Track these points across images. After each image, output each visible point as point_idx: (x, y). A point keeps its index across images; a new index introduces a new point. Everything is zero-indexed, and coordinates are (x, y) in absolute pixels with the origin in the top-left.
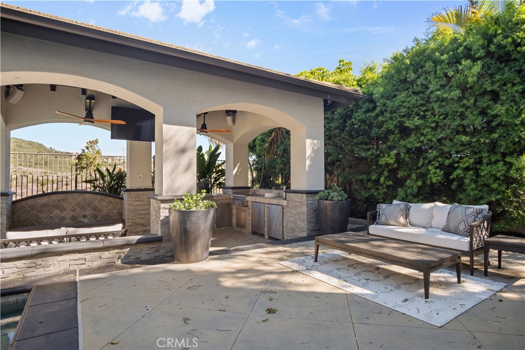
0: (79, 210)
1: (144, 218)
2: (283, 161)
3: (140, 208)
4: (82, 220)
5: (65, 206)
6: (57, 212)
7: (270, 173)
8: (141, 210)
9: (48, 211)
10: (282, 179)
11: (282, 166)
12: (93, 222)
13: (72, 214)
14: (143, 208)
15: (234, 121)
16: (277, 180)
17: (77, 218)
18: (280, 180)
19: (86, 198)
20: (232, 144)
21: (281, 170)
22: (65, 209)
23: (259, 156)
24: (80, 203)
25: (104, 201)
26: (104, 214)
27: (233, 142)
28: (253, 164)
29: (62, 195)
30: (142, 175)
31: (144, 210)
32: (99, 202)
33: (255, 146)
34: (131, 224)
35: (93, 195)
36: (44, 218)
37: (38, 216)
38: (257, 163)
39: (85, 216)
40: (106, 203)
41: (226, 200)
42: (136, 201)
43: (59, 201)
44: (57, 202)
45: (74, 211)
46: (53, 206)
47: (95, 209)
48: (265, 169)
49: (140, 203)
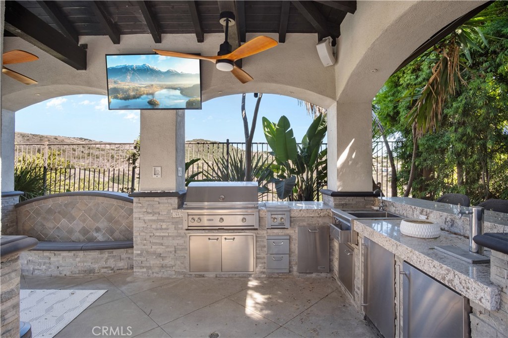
0: (90, 220)
1: (162, 244)
2: (463, 135)
3: (154, 226)
4: (95, 234)
5: (73, 214)
6: (64, 221)
7: (429, 162)
8: (157, 229)
9: (54, 219)
10: (460, 175)
11: (459, 146)
12: (109, 238)
13: (81, 225)
14: (159, 227)
15: (335, 55)
16: (447, 176)
17: (88, 232)
18: (455, 176)
19: (98, 204)
20: (335, 104)
21: (458, 155)
22: (73, 218)
23: (406, 132)
24: (91, 210)
25: (122, 208)
26: (123, 228)
27: (335, 100)
28: (396, 148)
29: (69, 197)
30: (159, 169)
31: (161, 229)
32: (116, 210)
33: (398, 113)
34: (139, 252)
35: (108, 199)
36: (50, 228)
37: (44, 226)
38: (404, 146)
39: (98, 230)
40: (125, 211)
41: (320, 219)
42: (148, 213)
43: (66, 205)
44: (64, 207)
45: (84, 221)
46: (59, 212)
47: (110, 219)
48: (418, 155)
49: (154, 218)
